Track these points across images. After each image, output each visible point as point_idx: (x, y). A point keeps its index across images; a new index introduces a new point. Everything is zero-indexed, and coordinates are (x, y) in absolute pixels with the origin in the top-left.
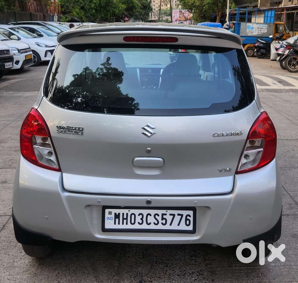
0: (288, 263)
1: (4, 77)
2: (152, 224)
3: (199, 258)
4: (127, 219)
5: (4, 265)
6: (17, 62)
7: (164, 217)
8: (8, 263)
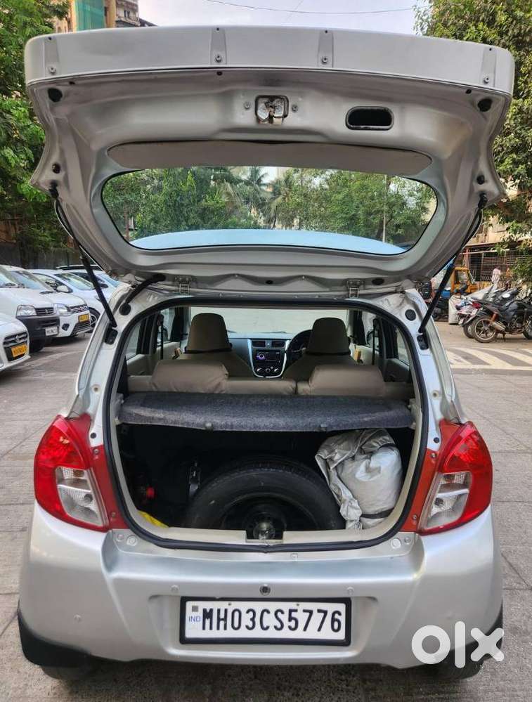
0: (509, 686)
1: (45, 349)
2: (272, 629)
3: (354, 676)
4: (225, 619)
5: (8, 694)
6: (66, 326)
7: (294, 614)
8: (16, 689)
